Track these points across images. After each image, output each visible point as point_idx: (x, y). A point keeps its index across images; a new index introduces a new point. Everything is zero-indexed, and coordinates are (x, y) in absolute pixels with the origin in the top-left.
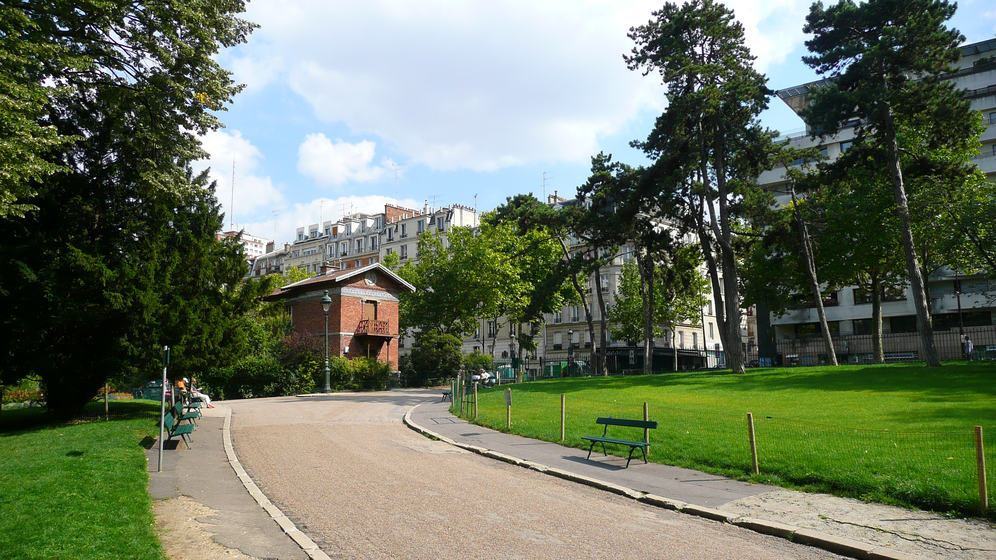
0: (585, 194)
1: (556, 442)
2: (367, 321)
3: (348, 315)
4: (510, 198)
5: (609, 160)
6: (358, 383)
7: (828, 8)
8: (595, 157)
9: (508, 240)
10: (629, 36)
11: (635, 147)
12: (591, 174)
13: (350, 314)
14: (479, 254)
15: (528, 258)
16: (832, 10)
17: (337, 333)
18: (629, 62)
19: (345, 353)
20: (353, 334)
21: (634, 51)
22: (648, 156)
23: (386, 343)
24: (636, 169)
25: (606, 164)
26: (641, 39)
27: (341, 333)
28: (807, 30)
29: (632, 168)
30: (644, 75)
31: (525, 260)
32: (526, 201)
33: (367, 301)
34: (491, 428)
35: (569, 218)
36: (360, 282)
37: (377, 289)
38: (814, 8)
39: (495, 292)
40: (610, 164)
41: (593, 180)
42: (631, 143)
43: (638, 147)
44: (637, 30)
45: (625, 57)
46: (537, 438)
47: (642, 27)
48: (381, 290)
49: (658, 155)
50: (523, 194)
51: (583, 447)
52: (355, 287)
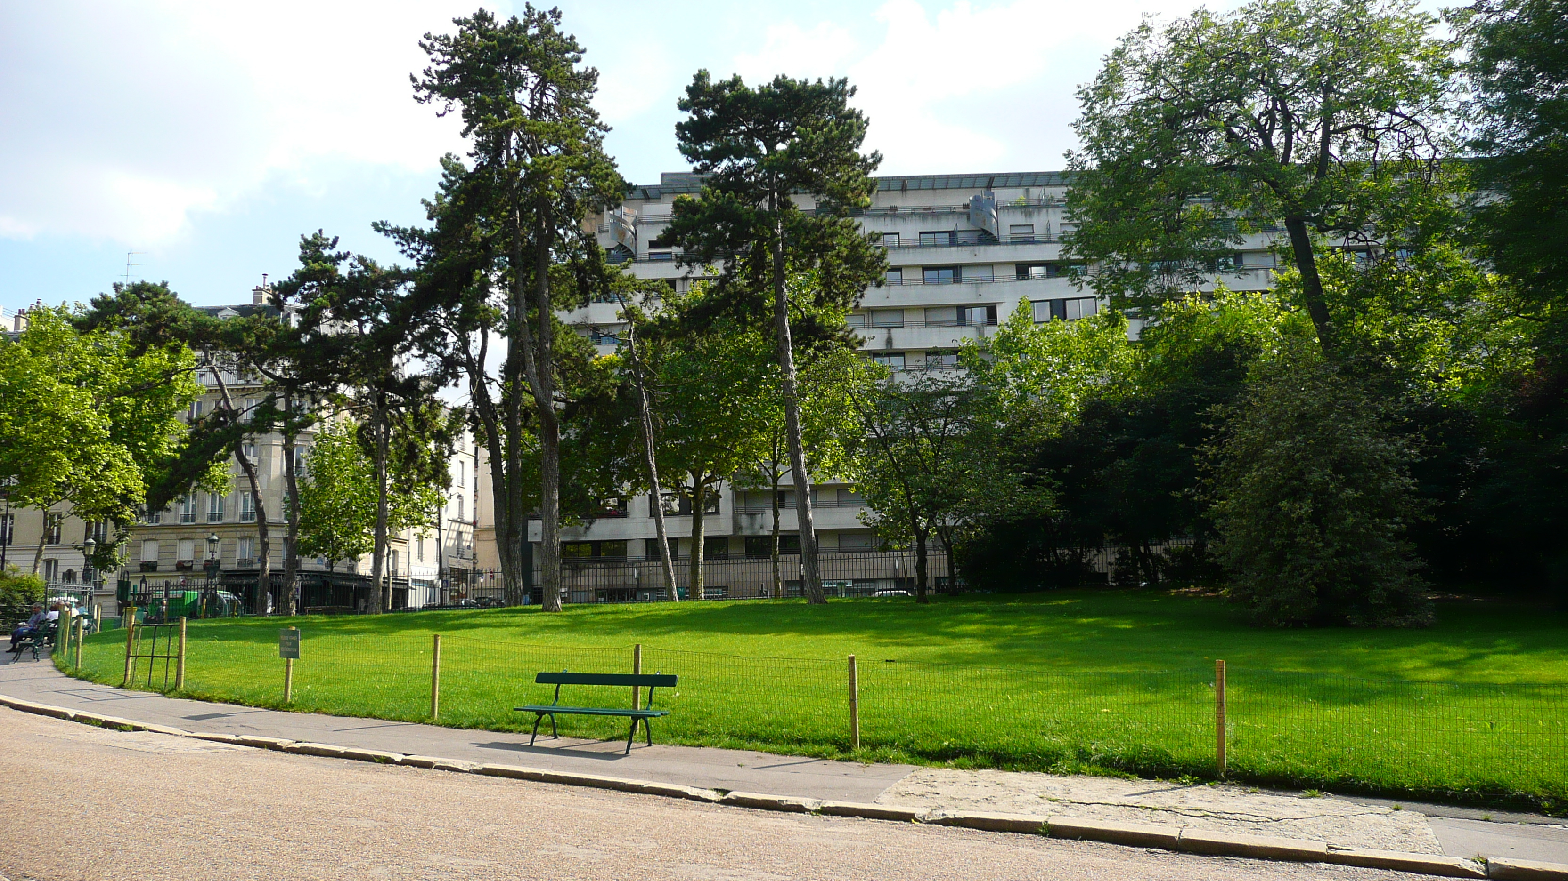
0: (285, 299)
1: (421, 721)
4: (122, 285)
5: (333, 246)
7: (717, 82)
8: (310, 238)
9: (86, 363)
10: (422, 45)
11: (382, 233)
12: (301, 266)
14: (22, 384)
15: (129, 402)
16: (721, 87)
18: (418, 88)
21: (427, 72)
22: (403, 252)
24: (387, 268)
25: (326, 252)
26: (440, 58)
28: (683, 106)
29: (379, 265)
30: (439, 116)
31: (121, 404)
32: (156, 295)
34: (236, 702)
35: (248, 336)
38: (701, 77)
39: (55, 459)
40: (333, 253)
41: (302, 277)
42: (375, 225)
43: (387, 233)
44: (436, 39)
45: (413, 79)
46: (369, 716)
47: (447, 38)
49: (419, 252)
50: (150, 281)
51: (494, 727)
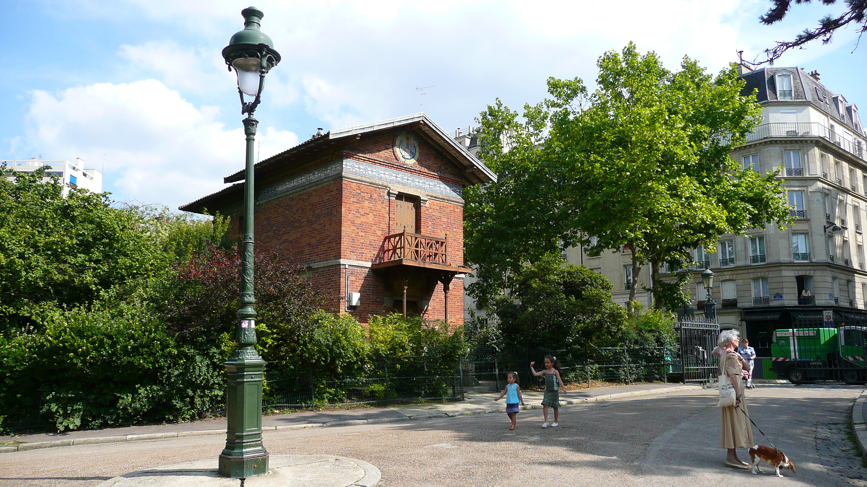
2: (401, 235)
3: (358, 221)
6: (381, 381)
13: (363, 219)
17: (333, 262)
19: (351, 308)
20: (369, 264)
23: (440, 286)
27: (342, 261)
33: (400, 196)
36: (384, 154)
37: (420, 173)
48: (427, 175)
52: (374, 162)
